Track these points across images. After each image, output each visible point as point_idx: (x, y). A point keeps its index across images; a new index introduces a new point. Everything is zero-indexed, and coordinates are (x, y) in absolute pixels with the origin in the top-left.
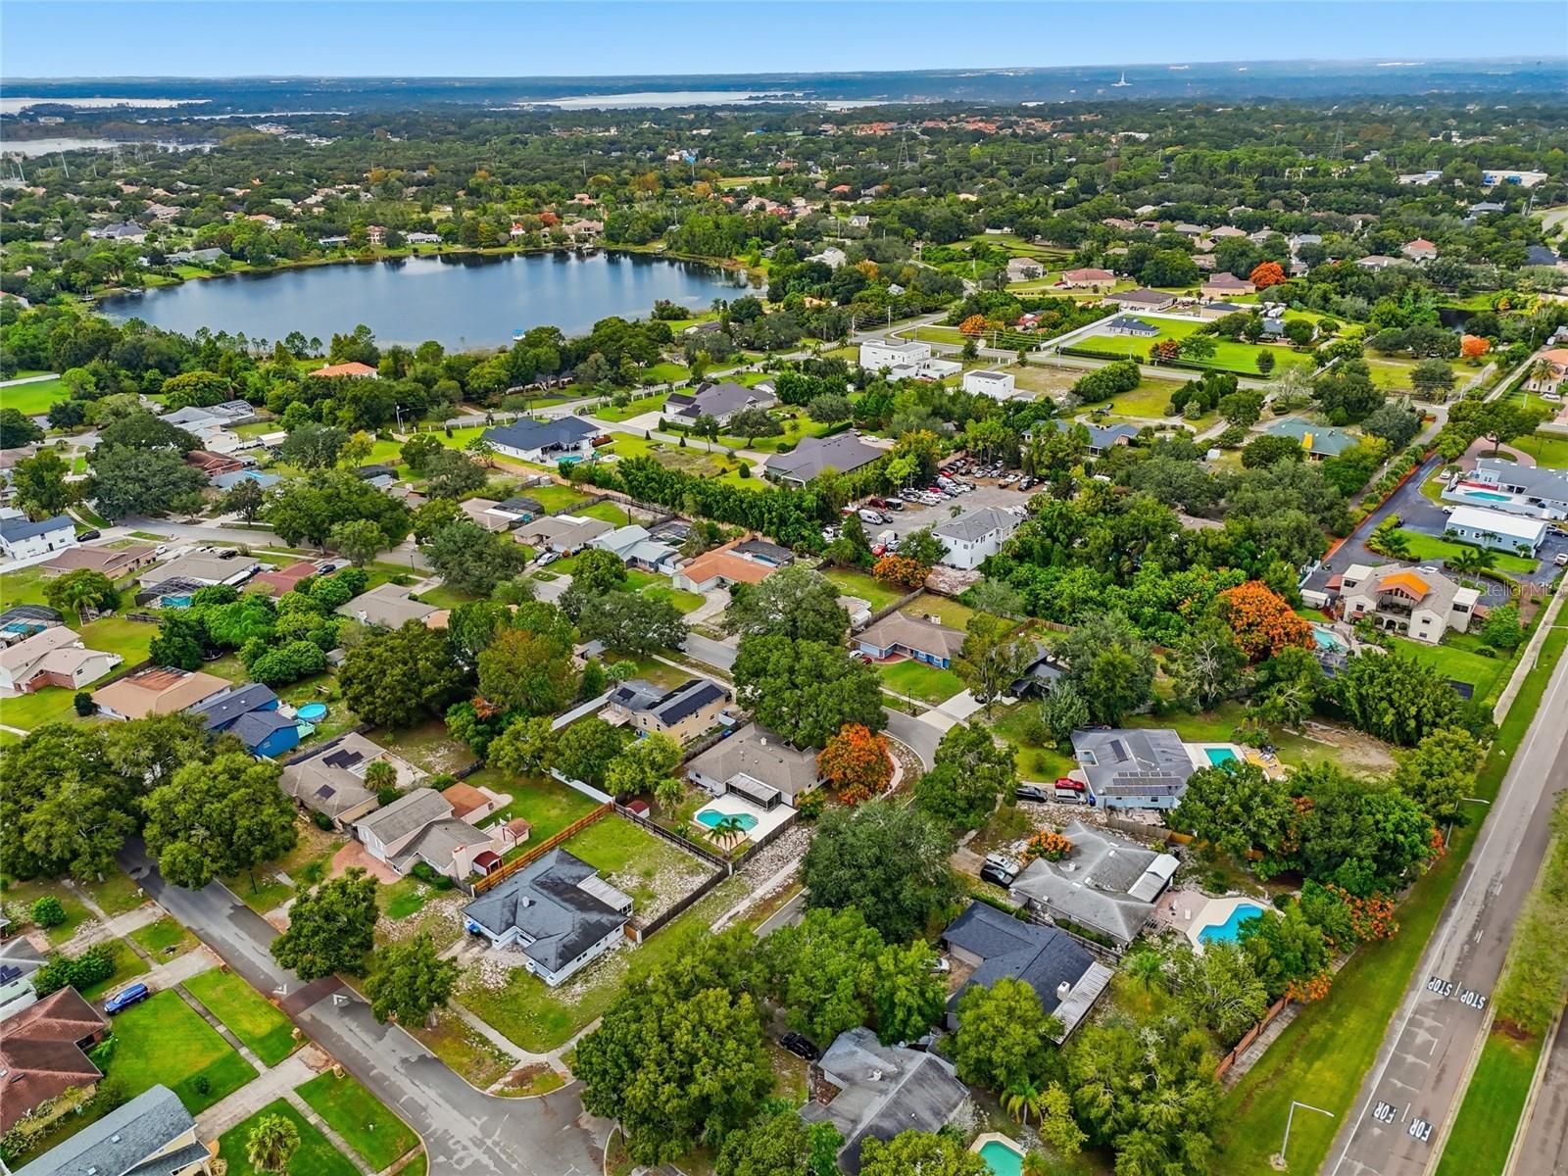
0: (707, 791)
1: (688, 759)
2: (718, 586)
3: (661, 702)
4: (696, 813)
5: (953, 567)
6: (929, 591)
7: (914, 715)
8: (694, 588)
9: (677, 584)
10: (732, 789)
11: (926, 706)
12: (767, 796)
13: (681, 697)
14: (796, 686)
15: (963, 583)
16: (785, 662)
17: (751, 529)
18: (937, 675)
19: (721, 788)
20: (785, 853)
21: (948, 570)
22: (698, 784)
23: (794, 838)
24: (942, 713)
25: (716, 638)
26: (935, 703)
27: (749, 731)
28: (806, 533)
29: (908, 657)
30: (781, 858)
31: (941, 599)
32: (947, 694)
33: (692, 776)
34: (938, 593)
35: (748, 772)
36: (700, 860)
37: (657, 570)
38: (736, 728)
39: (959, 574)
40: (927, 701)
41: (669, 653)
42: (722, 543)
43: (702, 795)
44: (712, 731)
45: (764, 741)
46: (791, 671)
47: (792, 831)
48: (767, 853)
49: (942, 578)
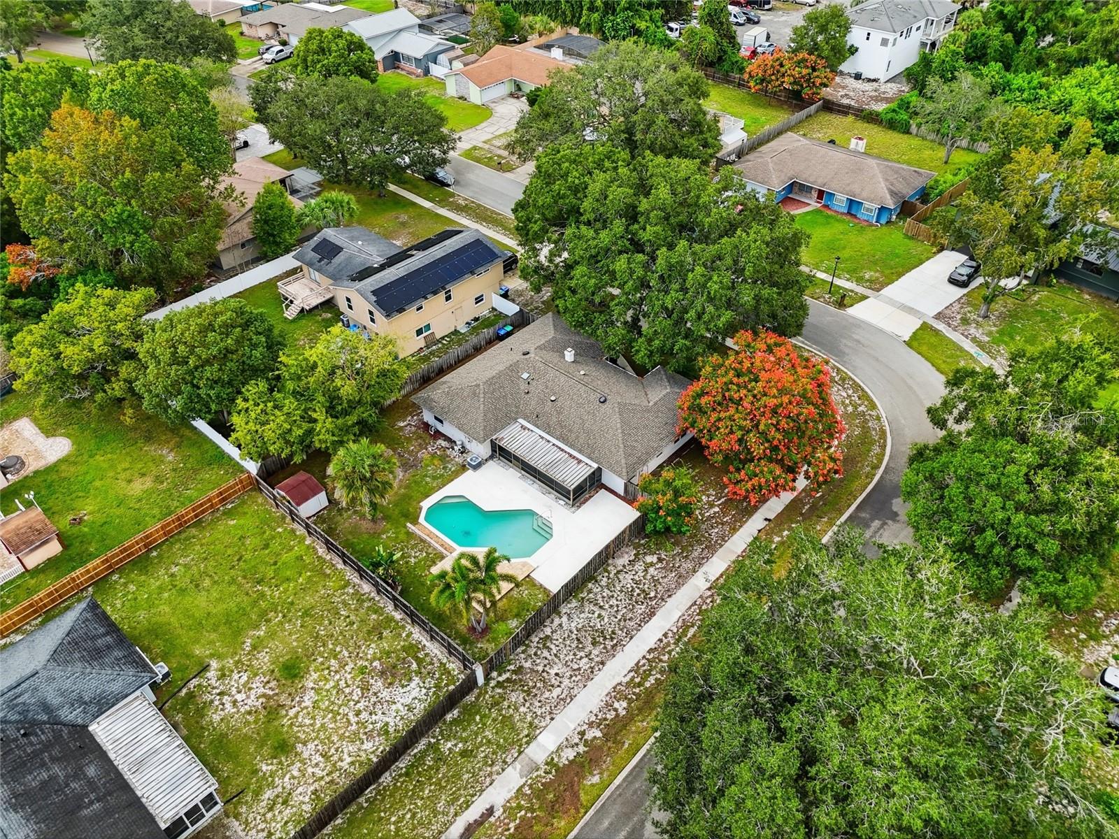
0: (454, 453)
1: (426, 380)
2: (512, 95)
3: (382, 267)
4: (426, 504)
5: (858, 77)
6: (830, 107)
7: (841, 304)
8: (475, 95)
9: (452, 90)
10: (500, 452)
11: (860, 290)
12: (573, 475)
13: (419, 260)
14: (638, 247)
15: (877, 99)
16: (620, 194)
17: (565, 23)
18: (869, 234)
19: (481, 450)
20: (608, 622)
21: (851, 82)
22: (438, 435)
23: (627, 580)
24: (891, 302)
25: (501, 167)
26: (877, 286)
27: (542, 331)
28: (642, 25)
29: (814, 204)
30: (599, 637)
31: (851, 118)
32: (894, 269)
33: (428, 417)
34: (844, 110)
35: (536, 419)
36: (418, 635)
37: (427, 72)
38: (521, 321)
39: (868, 87)
40: (860, 281)
41: (426, 187)
42: (523, 40)
43: (444, 459)
44: (478, 323)
45: (569, 355)
46: (632, 214)
47: (622, 561)
48: (570, 620)
49: (844, 90)
